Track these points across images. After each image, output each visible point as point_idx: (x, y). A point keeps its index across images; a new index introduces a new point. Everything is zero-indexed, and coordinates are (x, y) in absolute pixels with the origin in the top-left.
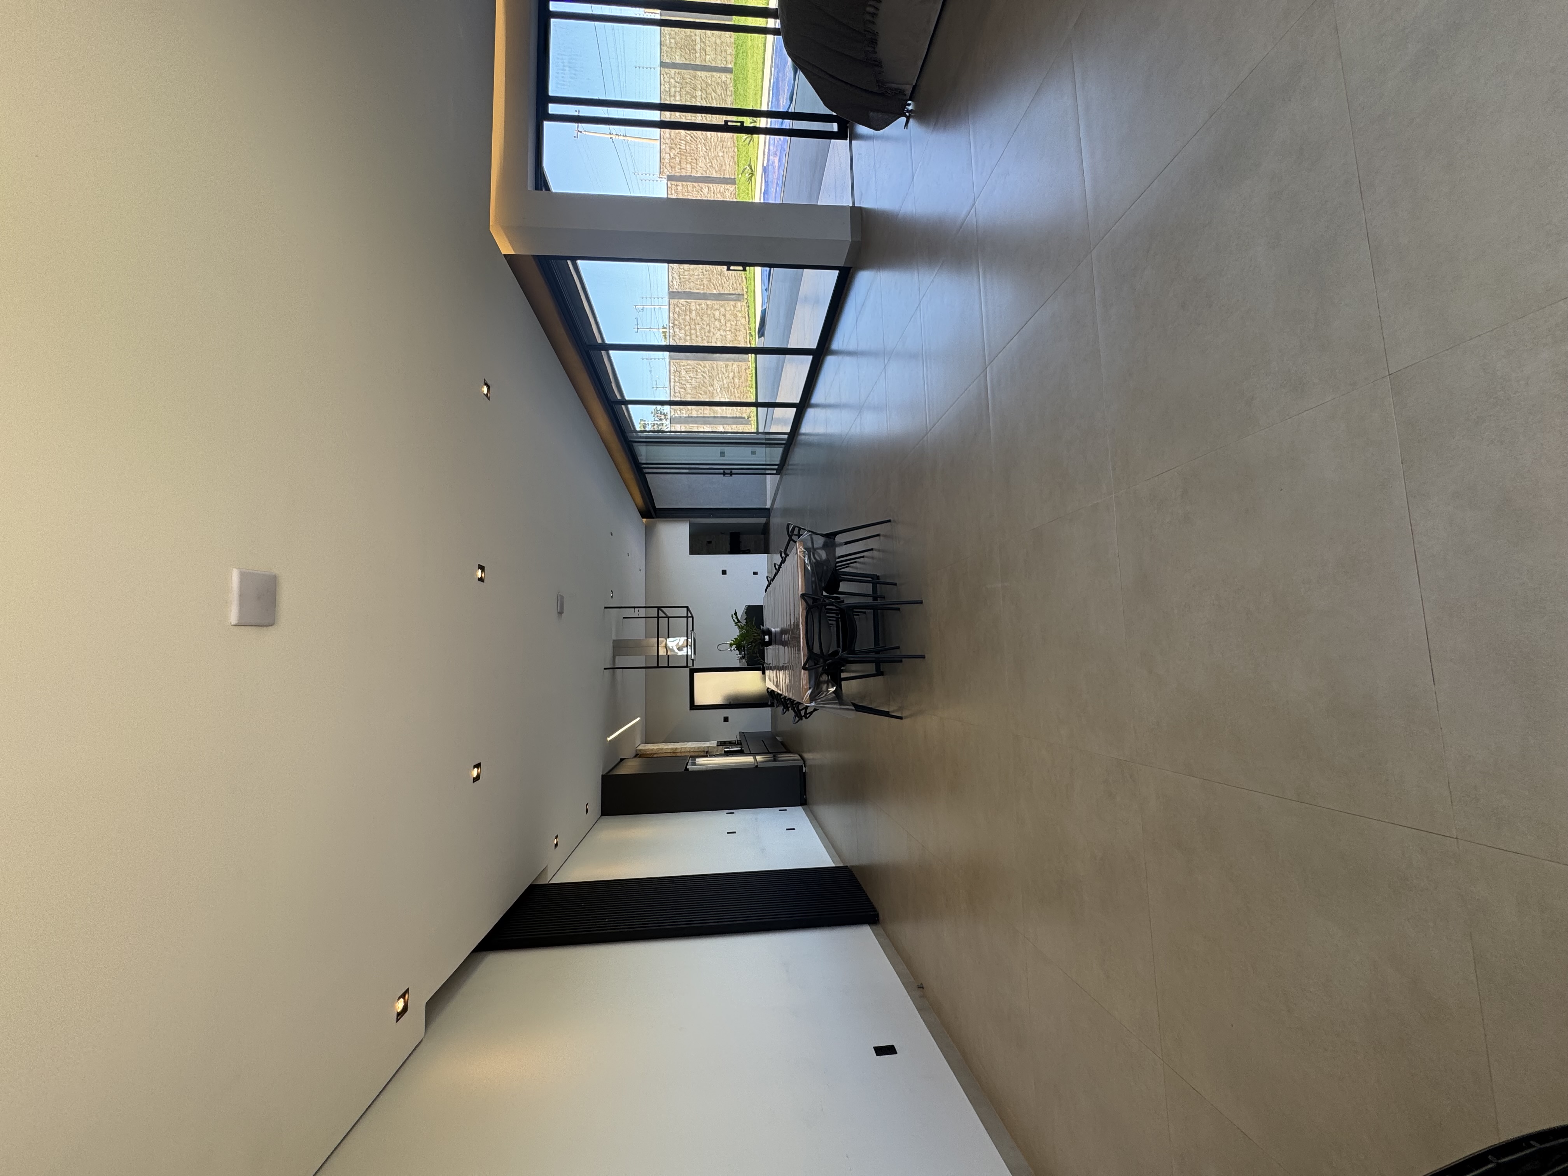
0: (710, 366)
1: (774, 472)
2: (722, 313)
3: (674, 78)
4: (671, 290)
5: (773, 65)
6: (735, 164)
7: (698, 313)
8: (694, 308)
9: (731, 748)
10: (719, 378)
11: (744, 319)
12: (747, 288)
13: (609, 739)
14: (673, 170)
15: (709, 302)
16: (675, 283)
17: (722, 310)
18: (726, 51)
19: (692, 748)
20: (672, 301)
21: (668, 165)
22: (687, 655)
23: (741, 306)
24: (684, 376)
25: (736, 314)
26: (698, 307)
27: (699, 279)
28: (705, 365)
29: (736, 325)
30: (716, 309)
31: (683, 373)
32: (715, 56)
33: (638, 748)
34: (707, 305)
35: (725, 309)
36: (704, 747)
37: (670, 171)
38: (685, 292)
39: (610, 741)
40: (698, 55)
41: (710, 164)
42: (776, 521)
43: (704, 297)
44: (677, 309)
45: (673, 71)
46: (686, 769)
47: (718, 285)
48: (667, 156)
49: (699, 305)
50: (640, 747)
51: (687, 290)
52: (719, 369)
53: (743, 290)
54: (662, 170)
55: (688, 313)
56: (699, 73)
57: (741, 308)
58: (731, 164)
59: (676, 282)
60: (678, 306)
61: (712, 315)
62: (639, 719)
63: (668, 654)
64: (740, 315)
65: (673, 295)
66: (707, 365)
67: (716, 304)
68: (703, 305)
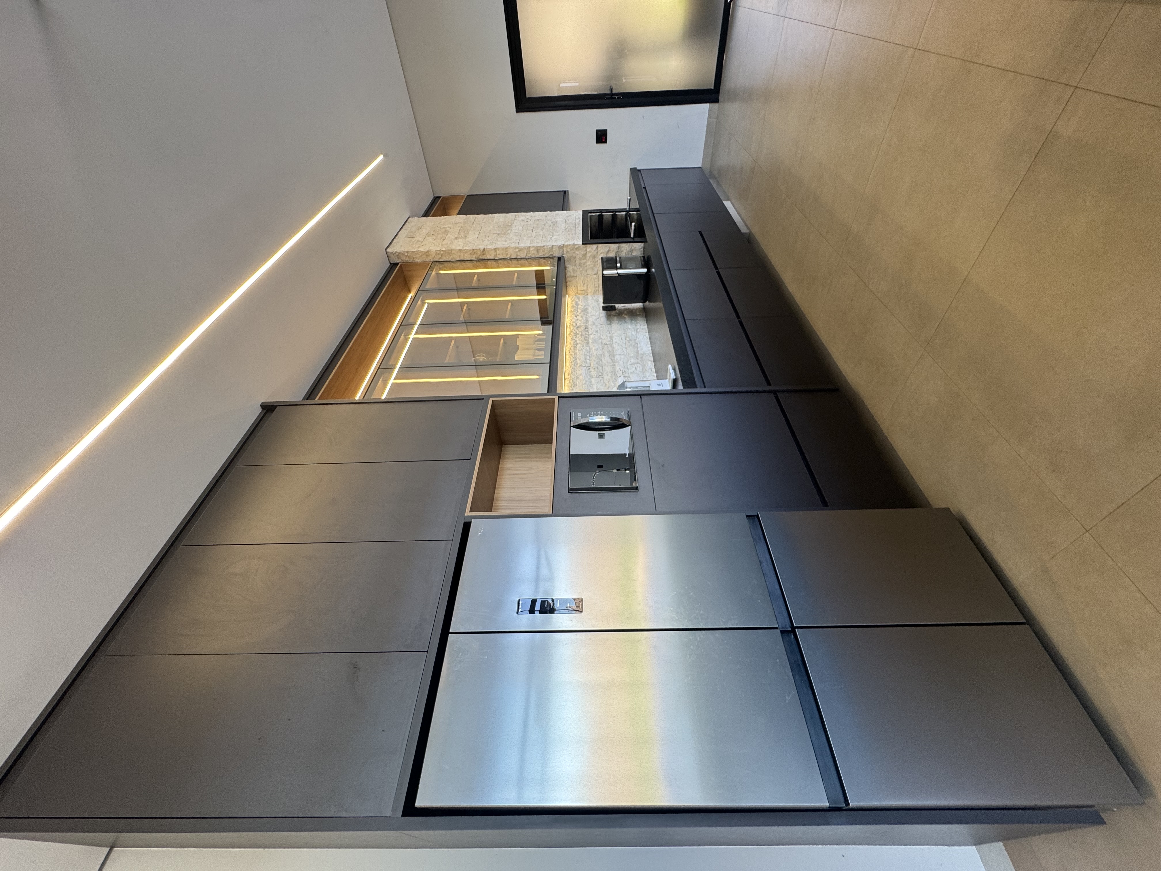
62: (381, 157)
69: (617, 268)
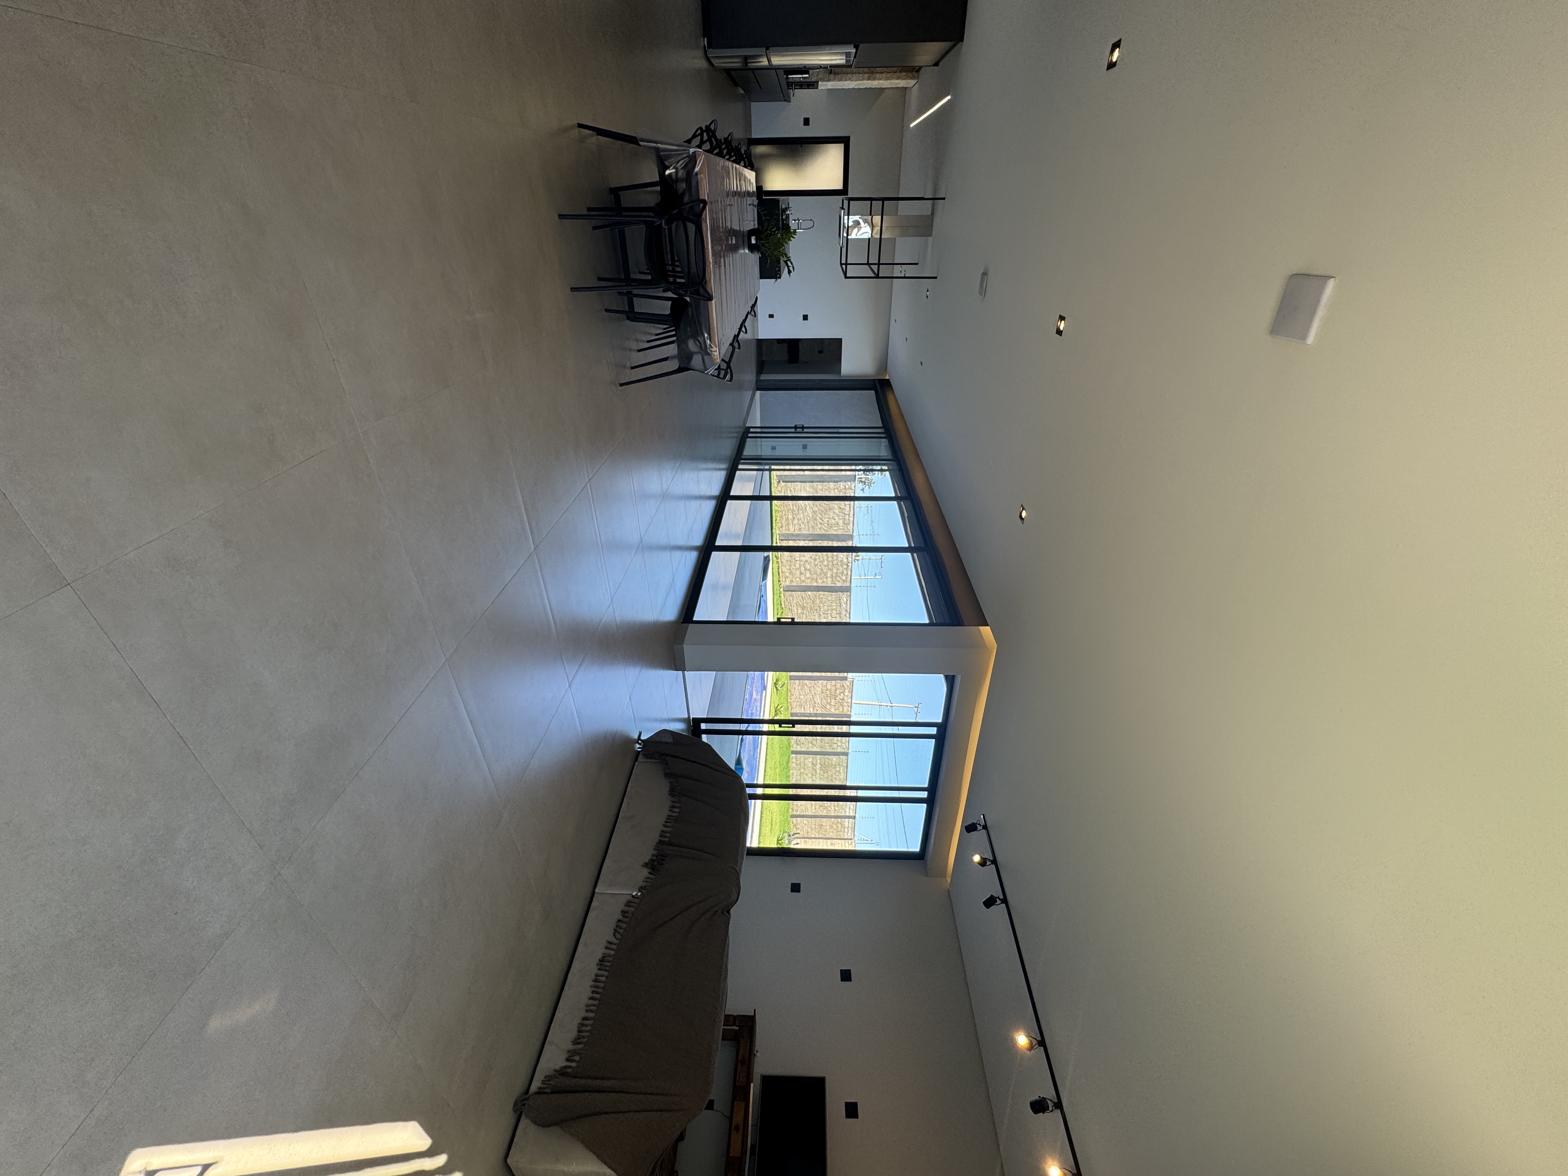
0: (815, 530)
1: (752, 430)
2: (803, 576)
3: (838, 746)
4: (849, 593)
5: (758, 759)
6: (790, 690)
7: (825, 575)
8: (829, 579)
9: (800, 78)
10: (807, 519)
11: (783, 571)
12: (780, 597)
13: (949, 97)
14: (842, 685)
15: (815, 584)
16: (845, 599)
17: (803, 578)
18: (797, 764)
19: (850, 79)
20: (848, 584)
21: (846, 687)
22: (848, 215)
23: (786, 581)
24: (840, 520)
25: (790, 574)
26: (825, 580)
27: (823, 603)
28: (820, 531)
29: (790, 565)
30: (808, 578)
31: (841, 523)
32: (805, 761)
33: (916, 81)
34: (817, 582)
35: (800, 578)
36: (834, 80)
37: (844, 683)
38: (837, 592)
39: (949, 95)
40: (819, 761)
41: (811, 689)
42: (750, 377)
43: (818, 589)
44: (844, 578)
45: (839, 750)
46: (857, 47)
47: (807, 599)
48: (846, 694)
49: (824, 582)
50: (913, 82)
51: (834, 593)
52: (807, 527)
53: (784, 595)
54: (852, 684)
55: (834, 575)
56: (818, 750)
57: (785, 580)
58: (793, 690)
59: (843, 600)
60: (843, 581)
61: (812, 573)
62: (912, 126)
63: (871, 217)
64: (787, 574)
65: (848, 589)
66: (818, 530)
67: (808, 583)
68: (820, 582)
69: (802, 77)
